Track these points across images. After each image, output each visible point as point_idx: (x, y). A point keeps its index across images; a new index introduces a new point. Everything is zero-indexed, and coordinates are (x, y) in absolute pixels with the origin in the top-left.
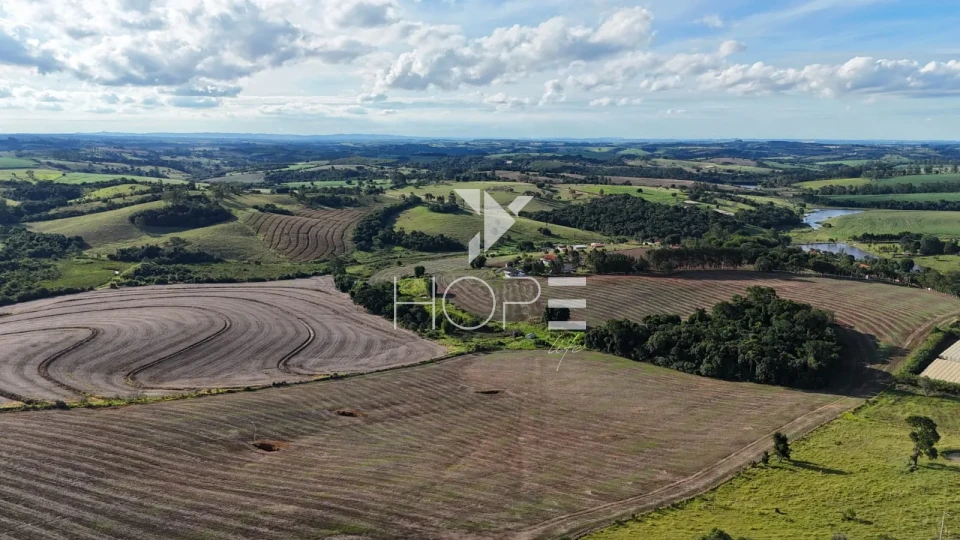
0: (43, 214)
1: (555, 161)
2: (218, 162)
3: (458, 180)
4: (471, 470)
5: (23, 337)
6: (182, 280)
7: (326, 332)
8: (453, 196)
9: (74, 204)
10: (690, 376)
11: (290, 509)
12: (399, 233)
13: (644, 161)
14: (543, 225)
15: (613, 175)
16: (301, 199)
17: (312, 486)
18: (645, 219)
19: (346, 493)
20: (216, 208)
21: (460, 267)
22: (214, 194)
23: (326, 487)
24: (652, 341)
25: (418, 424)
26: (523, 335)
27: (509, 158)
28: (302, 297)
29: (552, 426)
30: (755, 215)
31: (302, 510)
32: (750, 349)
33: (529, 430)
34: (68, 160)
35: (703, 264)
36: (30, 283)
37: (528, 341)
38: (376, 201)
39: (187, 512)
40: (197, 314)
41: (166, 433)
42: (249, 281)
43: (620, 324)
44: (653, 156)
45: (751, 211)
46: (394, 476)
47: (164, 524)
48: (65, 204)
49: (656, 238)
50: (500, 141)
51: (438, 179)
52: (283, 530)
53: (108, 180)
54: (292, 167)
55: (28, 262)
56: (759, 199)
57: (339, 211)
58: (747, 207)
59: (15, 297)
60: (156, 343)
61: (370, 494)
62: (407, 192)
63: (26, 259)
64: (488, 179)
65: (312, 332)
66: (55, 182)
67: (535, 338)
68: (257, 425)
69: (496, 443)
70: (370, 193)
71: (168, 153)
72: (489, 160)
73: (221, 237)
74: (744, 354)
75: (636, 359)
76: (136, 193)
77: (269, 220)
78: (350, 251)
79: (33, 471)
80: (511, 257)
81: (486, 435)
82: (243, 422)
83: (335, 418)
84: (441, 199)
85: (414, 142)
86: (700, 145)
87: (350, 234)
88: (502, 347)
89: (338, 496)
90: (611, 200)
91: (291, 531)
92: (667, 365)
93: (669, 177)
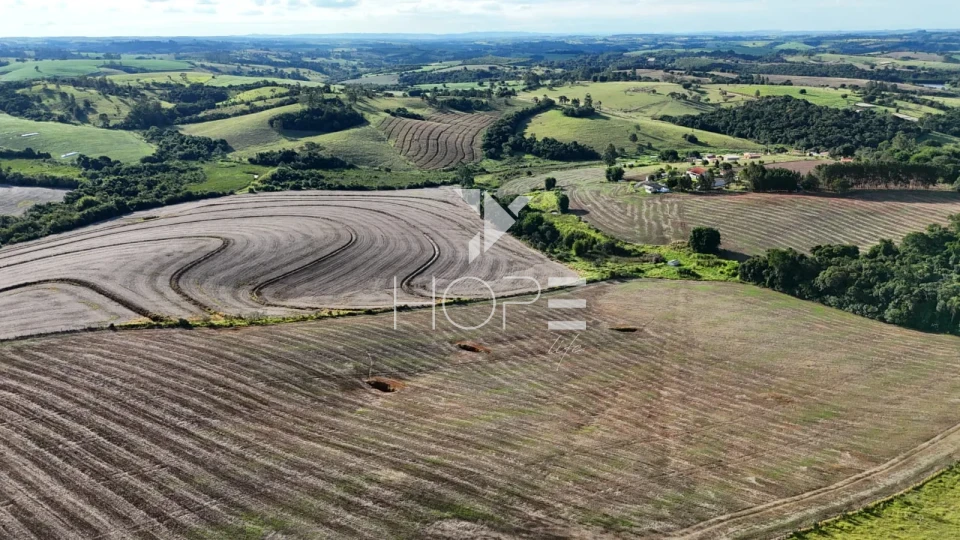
0: (194, 116)
1: (703, 58)
2: (355, 63)
3: (595, 80)
4: (607, 435)
5: (160, 245)
6: (315, 186)
7: (451, 250)
8: (589, 100)
9: (221, 108)
10: (870, 322)
11: (398, 476)
12: (530, 139)
13: (806, 57)
14: (689, 131)
15: (769, 73)
16: (432, 102)
17: (424, 445)
18: (808, 125)
19: (462, 459)
20: (349, 111)
21: (596, 179)
22: (348, 97)
23: (440, 449)
24: (824, 277)
25: (545, 365)
26: (664, 261)
27: (651, 55)
28: (429, 209)
29: (701, 379)
30: (944, 120)
31: (412, 480)
32: (955, 294)
33: (672, 381)
34: (219, 63)
35: (886, 183)
36: (178, 185)
37: (670, 269)
38: (507, 104)
39: (288, 471)
40: (324, 226)
41: (279, 364)
42: (380, 189)
43: (784, 255)
44: (817, 51)
45: (939, 116)
46: (518, 439)
47: (262, 485)
48: (213, 107)
49: (822, 148)
50: (641, 36)
51: (573, 80)
52: (389, 505)
53: (251, 82)
54: (425, 69)
55: (178, 164)
56: (949, 102)
57: (470, 115)
58: (935, 111)
59: (164, 199)
60: (281, 257)
61: (489, 463)
62: (540, 94)
63: (177, 161)
64: (627, 78)
65: (437, 249)
66: (205, 85)
67: (679, 265)
68: (374, 358)
69: (635, 398)
70: (502, 95)
71: (309, 55)
72: (629, 57)
73: (354, 142)
74: (946, 300)
75: (801, 297)
76: (276, 96)
77: (401, 125)
78: (479, 160)
79: (141, 405)
80: (653, 169)
81: (623, 385)
82: (359, 354)
83: (456, 353)
84: (576, 102)
85: (549, 39)
86: (874, 37)
87: (480, 141)
88: (641, 275)
89: (453, 463)
90: (769, 103)
91: (397, 508)
92: (840, 306)
93: (836, 75)
